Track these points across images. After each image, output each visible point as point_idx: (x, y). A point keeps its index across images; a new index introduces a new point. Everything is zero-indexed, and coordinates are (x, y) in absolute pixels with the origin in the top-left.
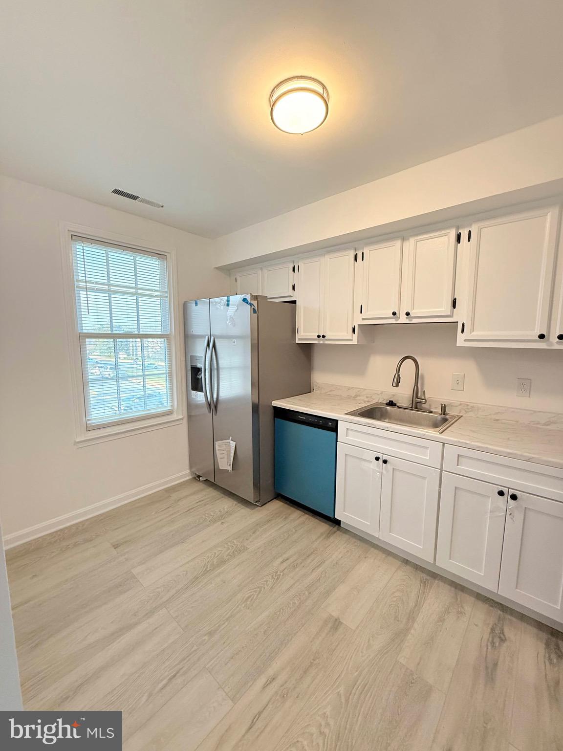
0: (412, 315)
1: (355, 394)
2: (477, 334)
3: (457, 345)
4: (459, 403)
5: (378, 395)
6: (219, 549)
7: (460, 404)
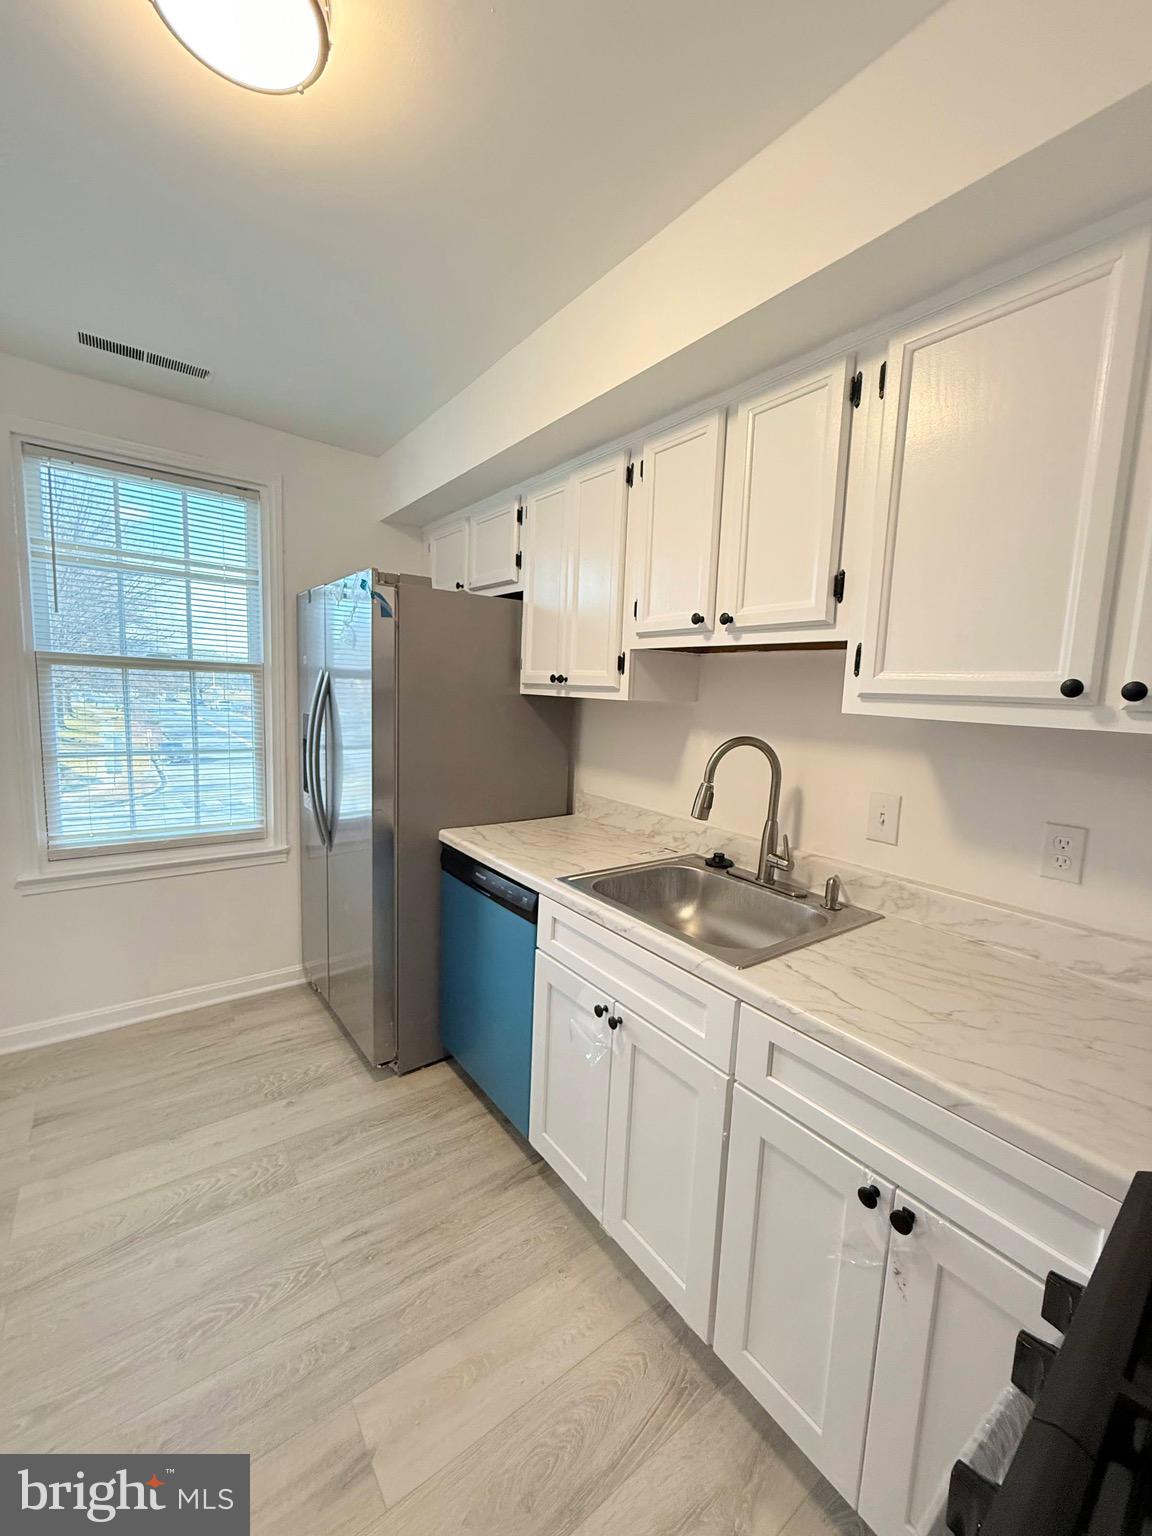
0: (738, 623)
1: (651, 829)
2: (895, 677)
3: (843, 712)
4: (881, 879)
5: (698, 835)
6: (234, 1171)
7: (884, 883)
